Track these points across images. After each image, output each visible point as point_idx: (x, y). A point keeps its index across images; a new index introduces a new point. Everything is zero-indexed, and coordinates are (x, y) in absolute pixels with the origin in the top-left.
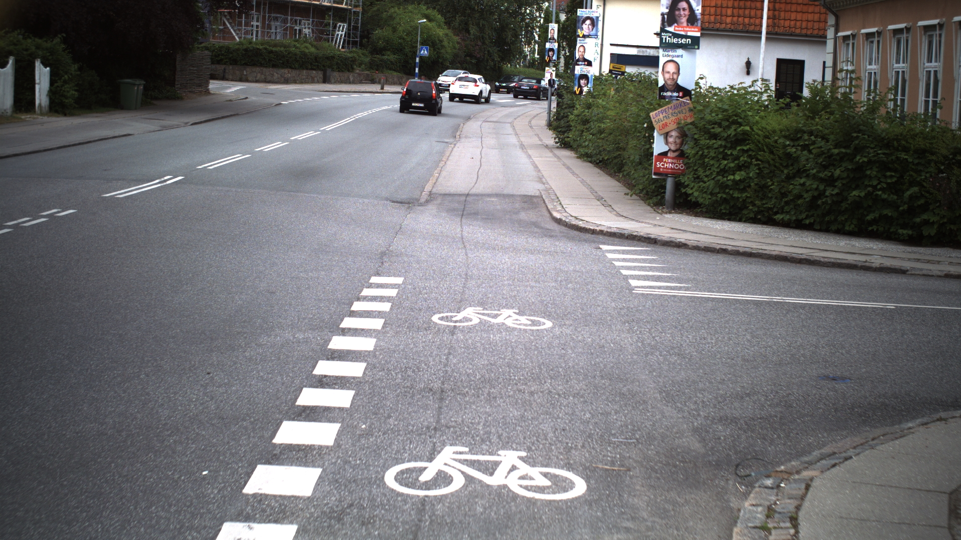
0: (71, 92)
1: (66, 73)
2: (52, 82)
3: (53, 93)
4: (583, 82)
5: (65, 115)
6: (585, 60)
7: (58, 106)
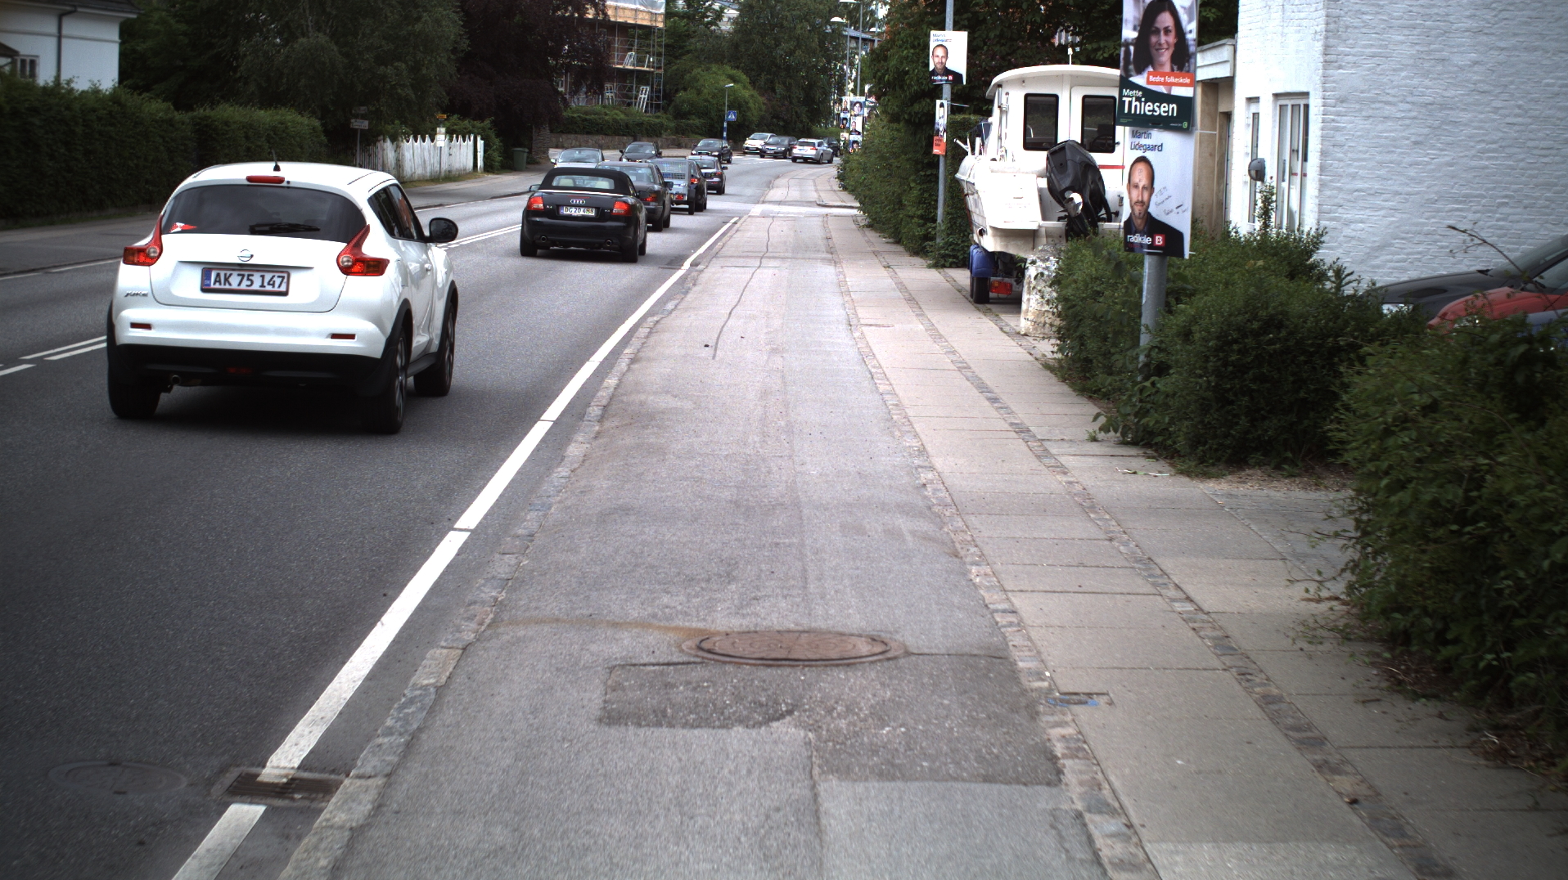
0: (497, 157)
1: (494, 144)
2: (485, 151)
3: (486, 158)
4: (855, 145)
5: (493, 173)
6: (856, 131)
7: (489, 168)
